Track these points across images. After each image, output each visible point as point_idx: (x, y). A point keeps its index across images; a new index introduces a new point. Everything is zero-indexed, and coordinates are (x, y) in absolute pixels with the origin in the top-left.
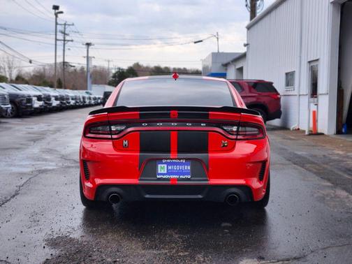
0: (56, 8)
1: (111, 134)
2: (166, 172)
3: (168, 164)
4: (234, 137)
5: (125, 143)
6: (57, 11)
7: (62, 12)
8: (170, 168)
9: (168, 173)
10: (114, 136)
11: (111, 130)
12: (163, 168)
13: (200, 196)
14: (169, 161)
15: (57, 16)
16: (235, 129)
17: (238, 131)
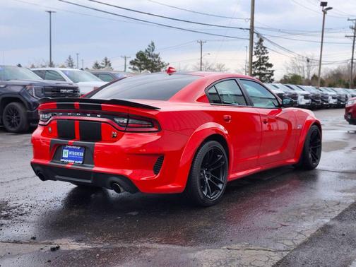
0: (324, 4)
2: (69, 155)
3: (70, 150)
4: (124, 129)
5: (50, 129)
6: (325, 8)
7: (330, 8)
8: (70, 153)
12: (66, 153)
13: (90, 182)
14: (70, 147)
15: (325, 13)
16: (125, 121)
17: (127, 123)
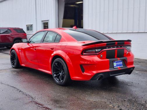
1: (96, 53)
2: (116, 65)
5: (102, 56)
9: (117, 66)
10: (97, 54)
11: (95, 51)
12: (115, 64)
14: (116, 61)
